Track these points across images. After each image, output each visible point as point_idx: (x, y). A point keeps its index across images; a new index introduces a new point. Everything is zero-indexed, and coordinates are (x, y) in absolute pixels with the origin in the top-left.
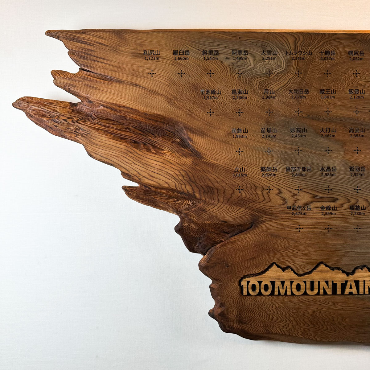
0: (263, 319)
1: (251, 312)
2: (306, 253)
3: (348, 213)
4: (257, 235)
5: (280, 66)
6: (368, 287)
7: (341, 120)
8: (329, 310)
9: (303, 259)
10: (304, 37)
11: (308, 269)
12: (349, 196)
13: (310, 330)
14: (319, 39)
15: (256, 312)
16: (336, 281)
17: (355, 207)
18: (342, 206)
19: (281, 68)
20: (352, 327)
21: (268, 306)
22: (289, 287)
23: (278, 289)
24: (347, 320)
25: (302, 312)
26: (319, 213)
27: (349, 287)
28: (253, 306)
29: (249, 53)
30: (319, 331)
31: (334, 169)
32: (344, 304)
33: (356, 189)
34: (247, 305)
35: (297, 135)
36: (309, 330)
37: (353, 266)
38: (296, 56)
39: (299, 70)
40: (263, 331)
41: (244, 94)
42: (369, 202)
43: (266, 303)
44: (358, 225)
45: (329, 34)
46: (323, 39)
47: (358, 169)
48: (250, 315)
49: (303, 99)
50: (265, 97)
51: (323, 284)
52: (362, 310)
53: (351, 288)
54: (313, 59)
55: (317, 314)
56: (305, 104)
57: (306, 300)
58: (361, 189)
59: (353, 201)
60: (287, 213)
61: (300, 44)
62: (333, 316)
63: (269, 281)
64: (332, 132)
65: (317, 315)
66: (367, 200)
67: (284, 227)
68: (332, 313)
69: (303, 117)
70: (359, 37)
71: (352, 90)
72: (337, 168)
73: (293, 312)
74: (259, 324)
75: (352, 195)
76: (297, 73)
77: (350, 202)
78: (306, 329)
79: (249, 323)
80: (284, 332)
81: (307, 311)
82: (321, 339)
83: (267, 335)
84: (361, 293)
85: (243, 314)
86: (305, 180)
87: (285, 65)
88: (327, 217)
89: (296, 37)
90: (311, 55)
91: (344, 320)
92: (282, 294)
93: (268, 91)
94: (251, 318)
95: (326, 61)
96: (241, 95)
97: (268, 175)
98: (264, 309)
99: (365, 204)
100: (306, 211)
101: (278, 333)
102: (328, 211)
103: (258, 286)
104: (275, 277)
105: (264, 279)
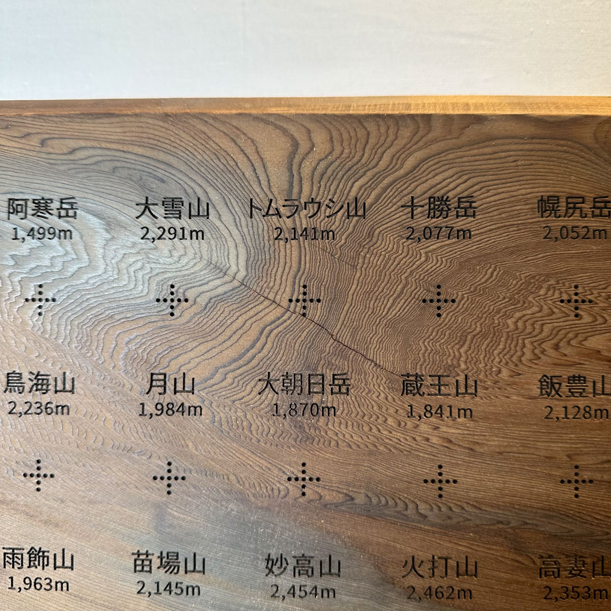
5: (221, 270)
7: (501, 522)
10: (331, 138)
14: (401, 142)
19: (227, 278)
29: (83, 210)
35: (297, 589)
38: (294, 221)
39: (305, 287)
41: (56, 391)
45: (448, 119)
46: (421, 144)
49: (322, 419)
50: (149, 408)
54: (370, 235)
56: (333, 443)
61: (315, 169)
64: (458, 575)
69: (325, 506)
70: (587, 134)
71: (555, 381)
76: (298, 301)
87: (242, 263)
89: (293, 138)
90: (364, 216)
93: (164, 381)
95: (433, 245)
96: (45, 399)
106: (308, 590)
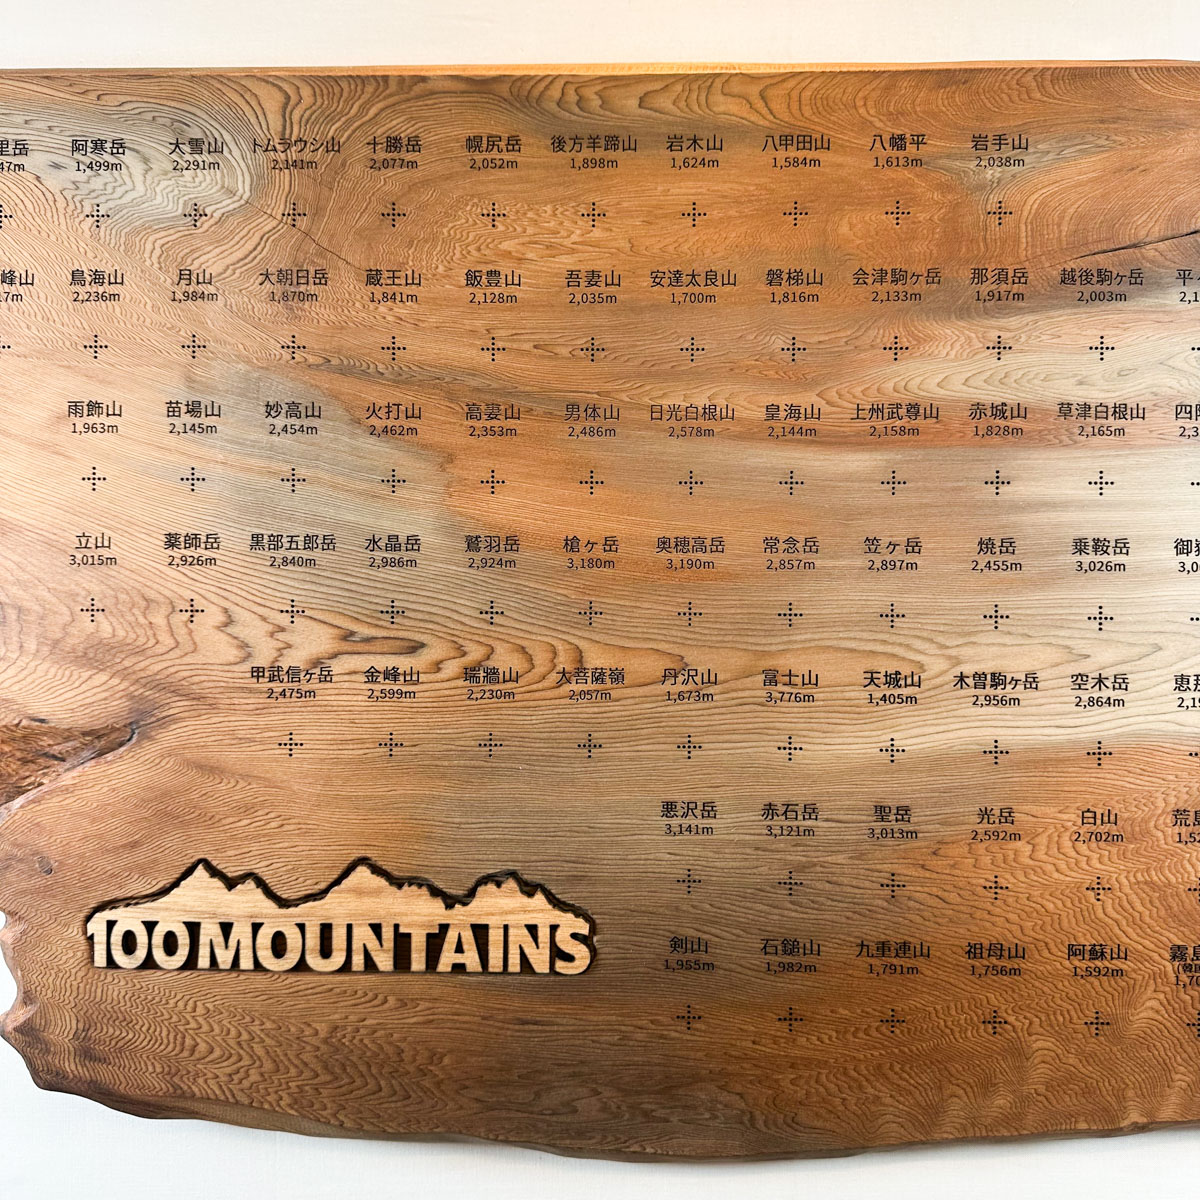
0: (162, 1047)
1: (124, 1024)
2: (310, 826)
3: (459, 691)
4: (148, 766)
5: (231, 193)
6: (521, 947)
7: (438, 379)
8: (387, 1024)
9: (301, 848)
10: (315, 92)
11: (316, 884)
12: (462, 635)
13: (321, 1090)
14: (365, 97)
15: (141, 1023)
16: (409, 925)
17: (481, 672)
18: (439, 670)
19: (236, 198)
20: (466, 1087)
21: (181, 1004)
22: (246, 942)
23: (208, 949)
24: (446, 1061)
25: (293, 1029)
26: (358, 692)
27: (454, 947)
28: (129, 1004)
29: (130, 149)
30: (352, 1096)
31: (413, 542)
32: (437, 1005)
33: (487, 613)
34: (109, 1001)
35: (289, 427)
36: (317, 1089)
37: (470, 874)
38: (287, 155)
39: (294, 204)
40: (161, 1089)
41: (110, 283)
42: (531, 656)
43: (173, 994)
44: (491, 734)
45: (401, 79)
46: (381, 97)
47: (493, 543)
48: (118, 1033)
49: (307, 303)
50: (179, 296)
51: (363, 936)
52: (502, 1028)
53: (459, 949)
54: (343, 165)
55: (344, 1036)
56: (315, 320)
57: (307, 989)
58: (502, 613)
59: (475, 654)
60: (251, 691)
61: (302, 116)
62: (398, 1047)
63: (179, 922)
64: (407, 418)
65: (344, 1040)
66: (523, 648)
67: (240, 739)
68: (395, 1035)
69: (309, 366)
70: (504, 89)
71: (477, 274)
72: (422, 539)
73: (263, 1027)
74: (149, 1063)
75: (472, 630)
76: (289, 215)
77: (464, 654)
78: (307, 1088)
79: (117, 1061)
80: (233, 1096)
81: (309, 1025)
82: (360, 1124)
83: (181, 1104)
84: (493, 967)
85: (96, 1029)
86: (314, 579)
87: (247, 188)
88: (387, 704)
89: (286, 93)
90: (339, 151)
91: (436, 1061)
92: (222, 966)
93: (190, 275)
94: (120, 1044)
95: (390, 172)
96: (101, 290)
97: (190, 560)
98: (166, 1016)
99: (516, 663)
100: (314, 685)
101: (212, 1096)
102: (389, 686)
103: (142, 938)
104: (199, 909)
105: (162, 913)
106: (297, 428)
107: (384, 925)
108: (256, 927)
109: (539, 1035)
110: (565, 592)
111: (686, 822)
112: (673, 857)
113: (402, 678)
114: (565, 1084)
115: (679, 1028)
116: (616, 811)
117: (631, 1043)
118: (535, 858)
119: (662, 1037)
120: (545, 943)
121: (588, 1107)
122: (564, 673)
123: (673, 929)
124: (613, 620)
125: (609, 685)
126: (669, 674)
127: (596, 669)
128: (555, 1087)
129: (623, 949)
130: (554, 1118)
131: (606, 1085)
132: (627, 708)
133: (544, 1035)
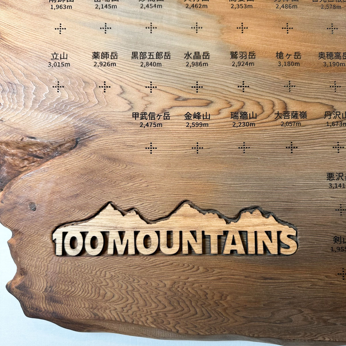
0: (89, 295)
2: (161, 186)
3: (229, 123)
6: (263, 242)
8: (199, 280)
9: (157, 196)
11: (164, 212)
12: (230, 97)
13: (167, 314)
15: (78, 283)
16: (209, 232)
17: (239, 114)
18: (219, 113)
20: (239, 311)
21: (98, 273)
22: (131, 240)
24: (229, 298)
25: (153, 284)
26: (182, 124)
27: (231, 242)
28: (72, 274)
30: (183, 317)
31: (206, 55)
32: (223, 271)
33: (241, 87)
34: (63, 272)
35: (149, 5)
36: (165, 314)
37: (237, 208)
40: (88, 316)
42: (262, 106)
43: (94, 268)
44: (244, 143)
47: (243, 55)
48: (67, 288)
51: (187, 237)
52: (254, 281)
53: (234, 243)
55: (179, 287)
57: (161, 264)
58: (248, 87)
59: (236, 106)
60: (132, 123)
62: (205, 292)
63: (99, 231)
64: (203, 1)
65: (178, 289)
66: (259, 103)
67: (128, 146)
68: (203, 286)
72: (211, 53)
73: (139, 283)
74: (82, 303)
75: (234, 95)
77: (231, 106)
78: (160, 314)
80: (124, 318)
81: (162, 282)
82: (187, 331)
83: (98, 323)
84: (251, 252)
85: (56, 287)
86: (161, 72)
88: (195, 130)
91: (223, 298)
92: (119, 253)
94: (68, 293)
97: (104, 64)
98: (91, 279)
99: (256, 110)
100: (162, 121)
101: (113, 319)
102: (196, 121)
103: (80, 240)
104: (109, 225)
105: (91, 228)
106: (153, 5)
107: (197, 231)
108: (136, 233)
109: (273, 284)
110: (277, 77)
111: (338, 182)
112: (333, 199)
113: (202, 117)
114: (286, 308)
115: (339, 279)
116: (306, 178)
117: (317, 287)
118: (267, 200)
119: (331, 283)
120: (275, 240)
121: (298, 319)
122: (278, 114)
123: (334, 232)
124: (300, 89)
125: (300, 119)
126: (327, 114)
127: (293, 112)
128: (281, 309)
129: (312, 242)
130: (281, 325)
131: (305, 308)
132: (308, 129)
133: (275, 284)
